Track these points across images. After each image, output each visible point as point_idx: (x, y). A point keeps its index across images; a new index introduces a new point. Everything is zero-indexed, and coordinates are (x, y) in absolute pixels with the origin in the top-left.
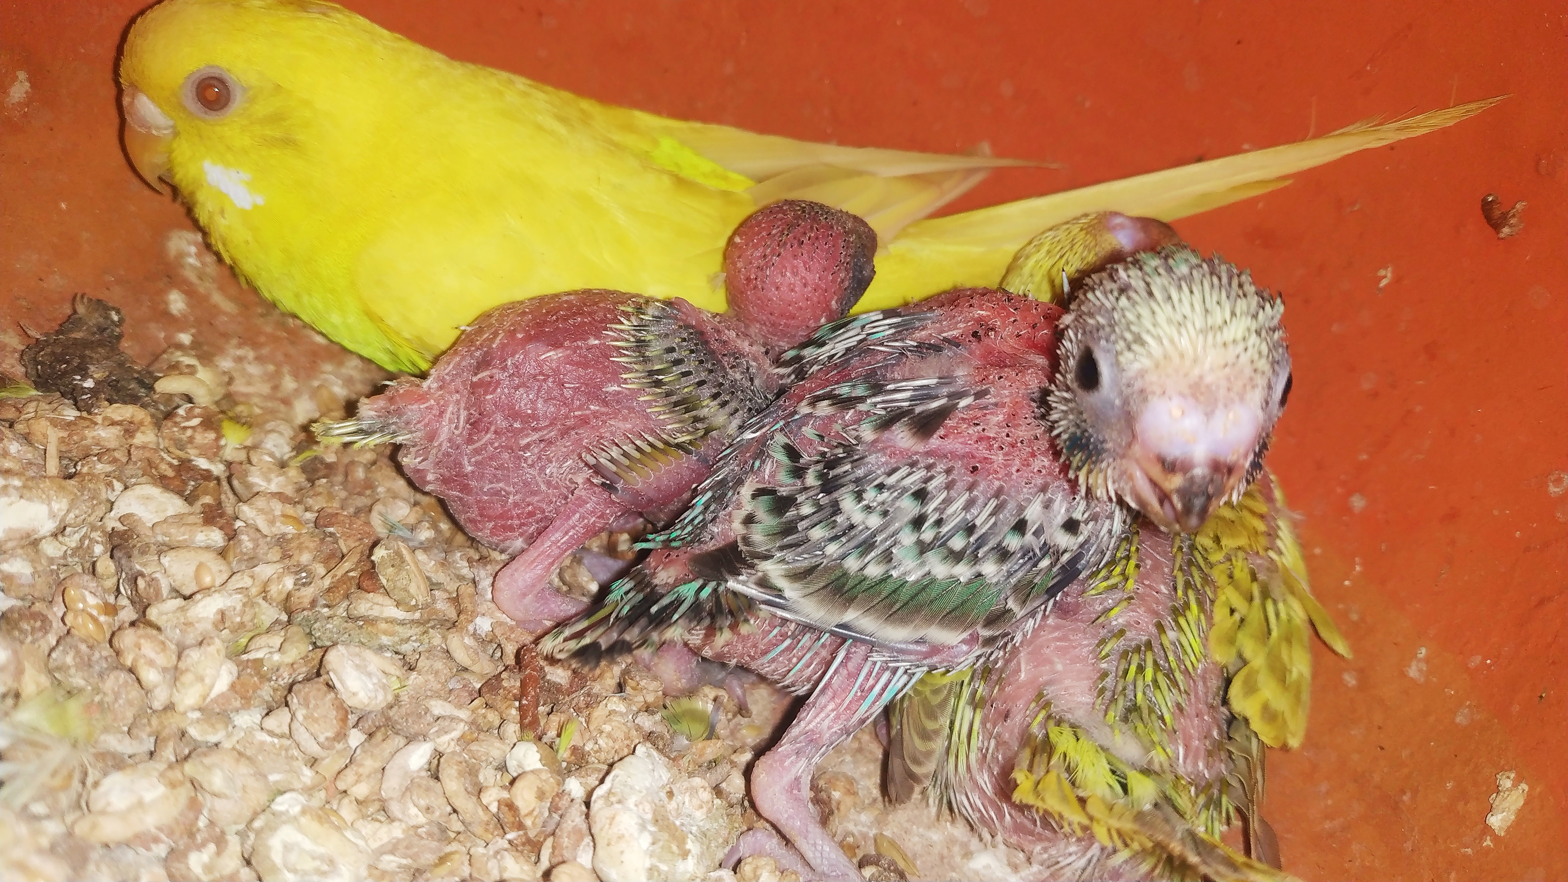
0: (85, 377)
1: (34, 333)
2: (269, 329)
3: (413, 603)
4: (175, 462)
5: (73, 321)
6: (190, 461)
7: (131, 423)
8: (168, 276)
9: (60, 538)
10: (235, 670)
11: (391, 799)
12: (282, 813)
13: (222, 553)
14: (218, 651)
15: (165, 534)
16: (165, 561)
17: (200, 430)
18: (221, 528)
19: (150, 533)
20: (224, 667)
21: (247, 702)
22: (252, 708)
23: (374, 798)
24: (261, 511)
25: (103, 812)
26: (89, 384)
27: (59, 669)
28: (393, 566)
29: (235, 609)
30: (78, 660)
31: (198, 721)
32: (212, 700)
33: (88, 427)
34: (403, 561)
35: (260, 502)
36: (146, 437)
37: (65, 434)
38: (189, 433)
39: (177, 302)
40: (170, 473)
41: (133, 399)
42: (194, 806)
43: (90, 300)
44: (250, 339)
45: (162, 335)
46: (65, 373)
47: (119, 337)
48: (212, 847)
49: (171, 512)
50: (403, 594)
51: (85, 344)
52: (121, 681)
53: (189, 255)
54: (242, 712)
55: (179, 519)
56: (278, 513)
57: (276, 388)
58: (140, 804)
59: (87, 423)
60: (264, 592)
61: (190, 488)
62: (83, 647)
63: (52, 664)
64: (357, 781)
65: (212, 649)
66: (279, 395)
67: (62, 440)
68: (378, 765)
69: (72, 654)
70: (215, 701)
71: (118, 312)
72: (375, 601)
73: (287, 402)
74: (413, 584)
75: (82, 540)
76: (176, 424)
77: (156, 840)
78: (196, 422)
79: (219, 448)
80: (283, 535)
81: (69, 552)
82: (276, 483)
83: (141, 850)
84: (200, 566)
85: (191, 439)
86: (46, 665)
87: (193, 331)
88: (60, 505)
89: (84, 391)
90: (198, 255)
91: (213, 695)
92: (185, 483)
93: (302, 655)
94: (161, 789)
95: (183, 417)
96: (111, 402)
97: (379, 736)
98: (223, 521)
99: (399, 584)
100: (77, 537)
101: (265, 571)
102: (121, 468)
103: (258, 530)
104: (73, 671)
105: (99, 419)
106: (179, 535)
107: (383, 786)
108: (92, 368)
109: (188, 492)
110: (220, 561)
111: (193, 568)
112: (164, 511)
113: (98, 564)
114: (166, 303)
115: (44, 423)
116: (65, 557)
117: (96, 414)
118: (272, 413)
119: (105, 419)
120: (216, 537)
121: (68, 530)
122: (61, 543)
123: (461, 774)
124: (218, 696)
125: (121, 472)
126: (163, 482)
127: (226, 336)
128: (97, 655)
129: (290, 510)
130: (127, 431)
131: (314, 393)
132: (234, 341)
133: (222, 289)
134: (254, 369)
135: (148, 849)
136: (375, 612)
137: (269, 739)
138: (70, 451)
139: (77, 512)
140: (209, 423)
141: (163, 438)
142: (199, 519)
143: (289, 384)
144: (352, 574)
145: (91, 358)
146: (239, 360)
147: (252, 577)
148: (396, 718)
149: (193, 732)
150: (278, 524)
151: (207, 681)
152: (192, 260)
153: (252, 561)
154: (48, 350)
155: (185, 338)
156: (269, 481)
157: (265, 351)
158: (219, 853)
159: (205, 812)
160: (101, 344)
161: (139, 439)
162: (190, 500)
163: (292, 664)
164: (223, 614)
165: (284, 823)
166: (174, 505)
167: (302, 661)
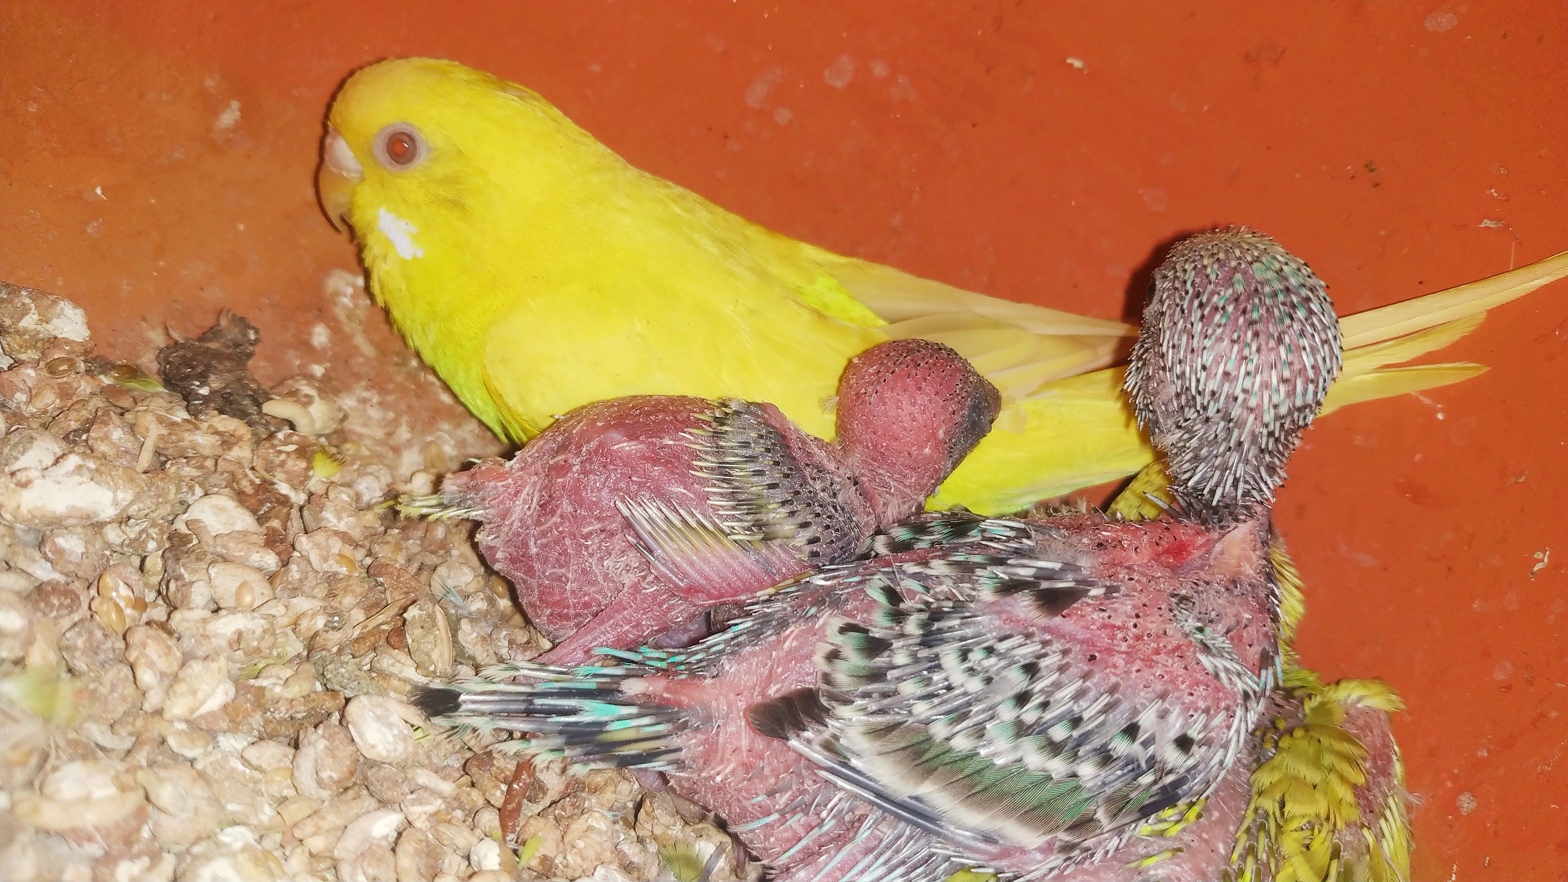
0: (203, 384)
1: (176, 335)
2: (400, 379)
3: (432, 668)
4: (258, 481)
5: (214, 332)
6: (274, 484)
7: (232, 435)
8: (320, 311)
9: (123, 527)
10: (232, 691)
11: (343, 860)
12: (225, 845)
13: (271, 578)
14: (220, 669)
15: (223, 547)
16: (213, 571)
17: (293, 456)
18: (278, 554)
19: (211, 542)
20: (222, 686)
21: (235, 727)
22: (239, 734)
23: (328, 854)
24: (318, 545)
25: (50, 798)
26: (204, 391)
27: (68, 648)
28: (422, 627)
29: (254, 633)
30: (87, 645)
31: (183, 731)
32: (201, 716)
33: (189, 430)
34: (434, 624)
35: (319, 537)
36: (241, 452)
37: (165, 432)
38: (283, 457)
39: (320, 336)
40: (249, 490)
41: (242, 415)
42: (140, 816)
43: (234, 315)
44: (378, 384)
45: (298, 363)
46: (188, 377)
47: (250, 355)
48: (145, 861)
49: (238, 527)
50: (425, 658)
51: (217, 355)
52: (122, 674)
53: (345, 295)
54: (229, 735)
55: (245, 534)
56: (335, 551)
57: (390, 434)
58: (86, 800)
59: (190, 427)
60: (295, 625)
61: (265, 509)
62: (99, 634)
63: (64, 642)
64: (315, 834)
65: (214, 666)
66: (391, 442)
67: (161, 437)
68: (340, 822)
69: (85, 637)
70: (203, 717)
71: (257, 332)
72: (398, 658)
73: (396, 450)
74: (437, 650)
75: (140, 533)
76: (273, 446)
77: (90, 839)
78: (291, 448)
79: (307, 478)
80: (335, 574)
81: (127, 542)
82: (343, 524)
83: (74, 845)
84: (243, 585)
85: (283, 464)
86: (58, 643)
87: (328, 365)
88: (125, 495)
89: (198, 397)
90: (354, 297)
91: (204, 710)
92: (262, 503)
93: (304, 694)
94: (112, 790)
95: (280, 441)
96: (221, 412)
97: (351, 794)
98: (281, 547)
99: (422, 647)
100: (137, 529)
101: (302, 604)
102: (206, 476)
103: (309, 562)
104: (78, 654)
105: (204, 426)
106: (236, 550)
107: (339, 845)
108: (213, 377)
109: (262, 512)
110: (266, 585)
111: (237, 584)
112: (234, 524)
113: (148, 559)
114: (310, 334)
115: (150, 417)
116: (122, 545)
117: (202, 420)
118: (379, 457)
119: (210, 427)
120: (270, 560)
121: (132, 521)
122: (123, 532)
123: (418, 853)
124: (208, 713)
125: (206, 479)
126: (240, 497)
127: (357, 376)
128: (109, 644)
129: (348, 550)
130: (224, 442)
131: (425, 447)
132: (364, 383)
133: (365, 331)
134: (375, 413)
135: (80, 845)
136: (395, 670)
137: (241, 768)
138: (167, 449)
139: (141, 505)
140: (304, 452)
141: (258, 457)
142: (261, 540)
143: (404, 433)
144: (384, 627)
145: (216, 368)
146: (364, 401)
147: (287, 607)
148: (373, 779)
149: (172, 742)
150: (331, 562)
151: (200, 695)
152: (346, 300)
153: (295, 591)
154: (181, 353)
155: (318, 370)
156: (340, 519)
157: (391, 398)
158: (150, 869)
159: (150, 823)
160: (229, 357)
161: (236, 453)
162: (261, 520)
163: (292, 701)
164: (240, 634)
165: (222, 855)
166: (244, 520)
167: (302, 699)
